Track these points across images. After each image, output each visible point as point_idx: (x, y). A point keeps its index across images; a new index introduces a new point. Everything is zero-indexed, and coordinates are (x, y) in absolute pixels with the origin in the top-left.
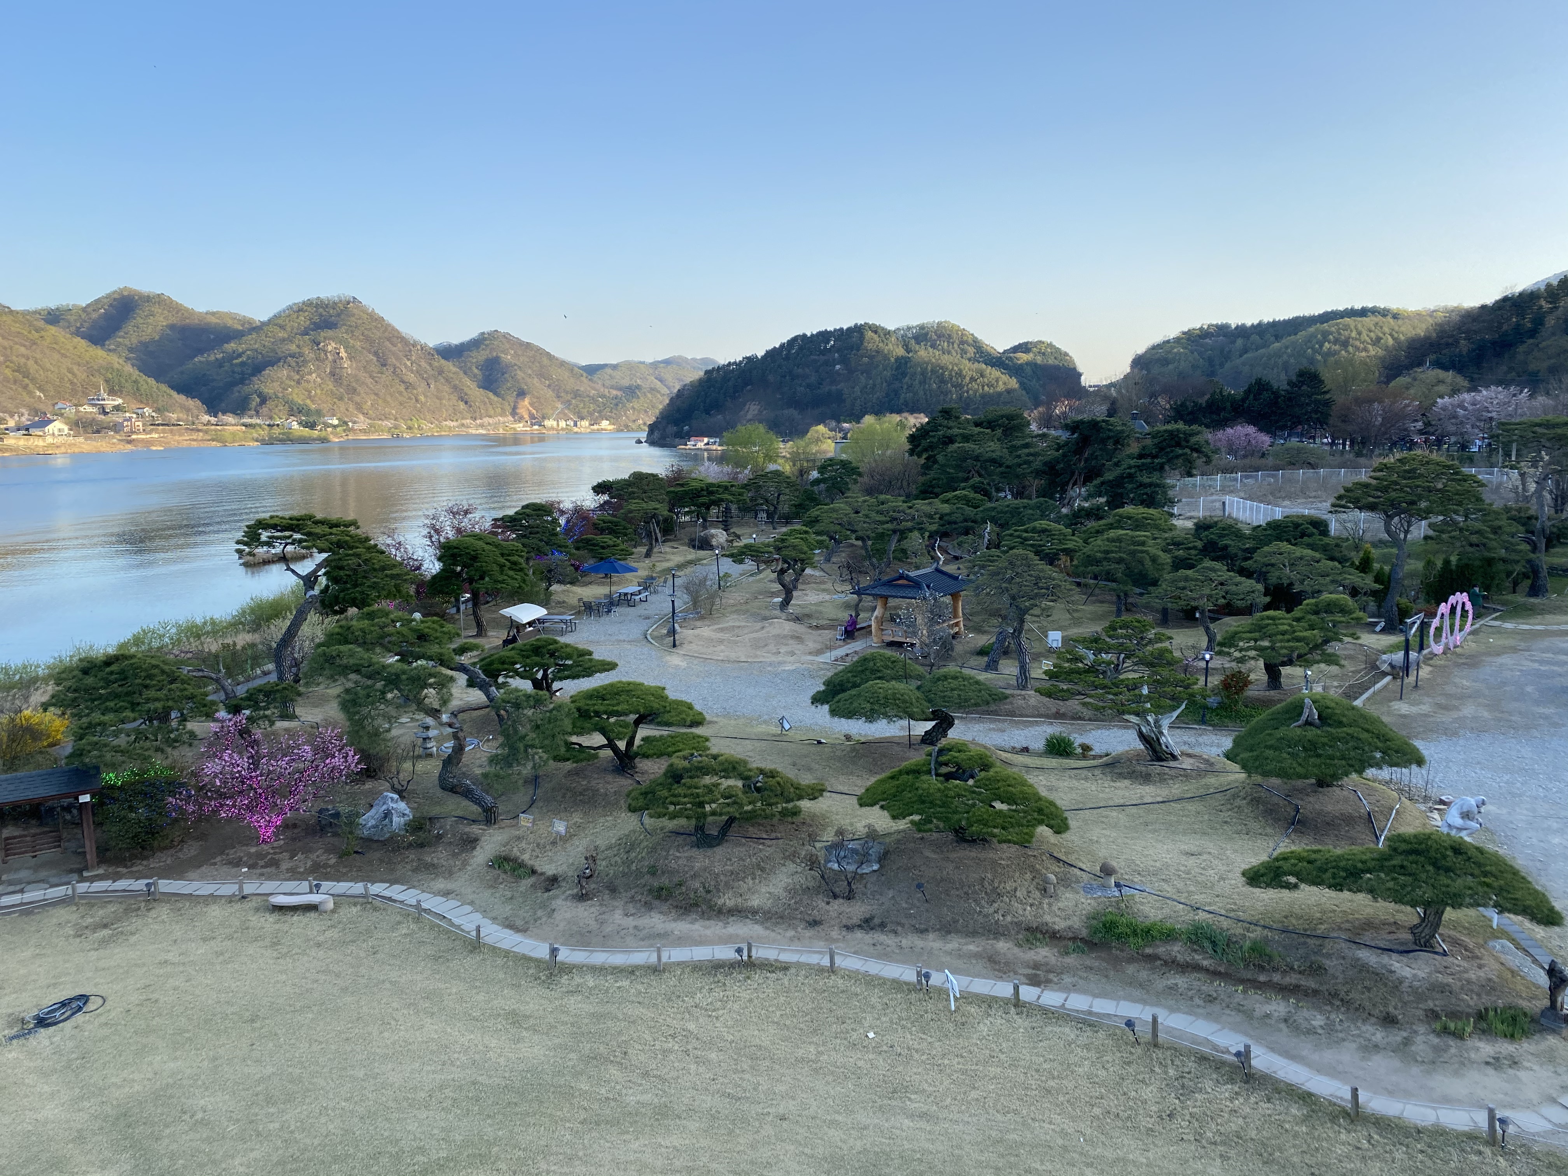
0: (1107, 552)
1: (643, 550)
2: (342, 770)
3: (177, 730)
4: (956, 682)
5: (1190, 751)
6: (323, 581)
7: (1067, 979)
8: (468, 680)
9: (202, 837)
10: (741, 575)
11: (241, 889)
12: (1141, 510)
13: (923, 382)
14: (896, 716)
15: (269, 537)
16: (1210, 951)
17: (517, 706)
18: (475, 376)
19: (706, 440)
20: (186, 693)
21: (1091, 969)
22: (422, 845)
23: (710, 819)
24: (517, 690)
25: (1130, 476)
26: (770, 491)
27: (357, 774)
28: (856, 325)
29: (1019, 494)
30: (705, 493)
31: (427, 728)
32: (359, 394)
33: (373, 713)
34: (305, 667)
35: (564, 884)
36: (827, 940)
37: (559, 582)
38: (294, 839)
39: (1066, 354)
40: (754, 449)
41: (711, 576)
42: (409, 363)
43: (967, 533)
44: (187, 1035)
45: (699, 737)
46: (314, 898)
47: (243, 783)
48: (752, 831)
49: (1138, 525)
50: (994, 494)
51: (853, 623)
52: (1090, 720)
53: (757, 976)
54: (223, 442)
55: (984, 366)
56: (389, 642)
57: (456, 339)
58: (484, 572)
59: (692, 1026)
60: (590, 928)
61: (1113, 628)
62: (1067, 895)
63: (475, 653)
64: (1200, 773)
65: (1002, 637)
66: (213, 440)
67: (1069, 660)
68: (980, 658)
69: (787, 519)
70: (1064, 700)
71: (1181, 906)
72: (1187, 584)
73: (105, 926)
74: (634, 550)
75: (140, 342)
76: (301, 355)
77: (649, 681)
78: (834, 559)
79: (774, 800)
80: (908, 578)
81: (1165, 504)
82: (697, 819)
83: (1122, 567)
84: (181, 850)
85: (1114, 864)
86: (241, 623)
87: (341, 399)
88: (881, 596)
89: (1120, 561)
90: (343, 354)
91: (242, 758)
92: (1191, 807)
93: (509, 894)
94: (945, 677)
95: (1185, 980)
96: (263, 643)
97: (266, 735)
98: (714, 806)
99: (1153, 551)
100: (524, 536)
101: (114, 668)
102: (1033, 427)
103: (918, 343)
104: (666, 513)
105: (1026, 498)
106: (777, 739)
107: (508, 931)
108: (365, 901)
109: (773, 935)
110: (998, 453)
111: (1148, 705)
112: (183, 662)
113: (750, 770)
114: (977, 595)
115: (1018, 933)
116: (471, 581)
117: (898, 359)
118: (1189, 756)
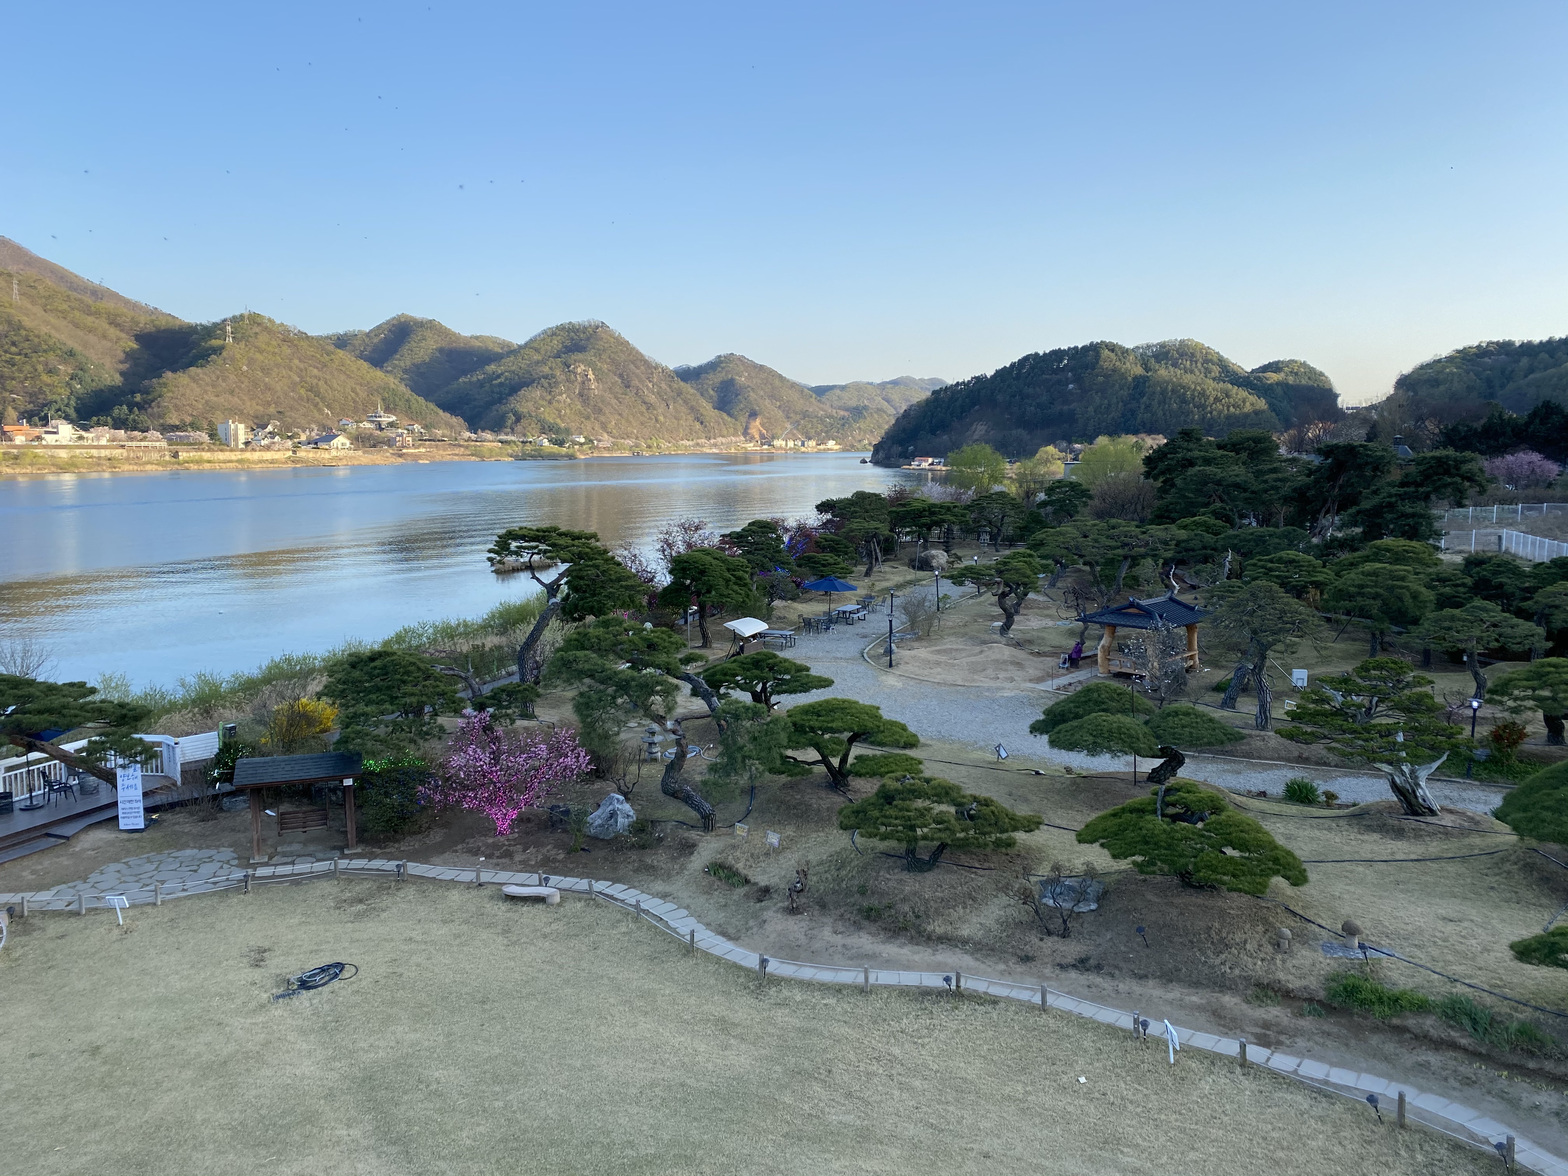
0: (1361, 586)
1: (863, 569)
2: (573, 770)
3: (429, 723)
4: (1188, 719)
5: (1451, 807)
6: (565, 589)
7: (1301, 1043)
8: (692, 690)
9: (446, 825)
10: (961, 597)
11: (478, 876)
12: (1402, 542)
13: (1163, 402)
14: (1121, 751)
15: (517, 547)
16: (1469, 1029)
17: (737, 717)
18: (711, 397)
19: (930, 460)
20: (438, 690)
21: (1329, 1034)
22: (643, 847)
23: (922, 843)
24: (737, 702)
25: (1391, 506)
26: (995, 511)
27: (587, 773)
28: (1092, 344)
29: (1264, 521)
30: (927, 513)
31: (653, 733)
32: (604, 414)
33: (603, 716)
34: (545, 669)
35: (775, 896)
36: (1039, 977)
37: (781, 598)
38: (527, 833)
39: (1322, 374)
40: (980, 470)
41: (930, 597)
42: (650, 385)
43: (1205, 561)
44: (426, 1009)
45: (912, 759)
46: (542, 891)
47: (484, 776)
48: (964, 859)
49: (1399, 558)
50: (1237, 520)
51: (1078, 650)
52: (1336, 766)
53: (966, 1007)
54: (482, 457)
55: (1230, 386)
56: (622, 650)
57: (694, 362)
58: (711, 586)
59: (896, 1051)
60: (799, 943)
61: (1365, 668)
62: (1304, 953)
63: (700, 663)
64: (1463, 832)
65: (1240, 672)
66: (473, 455)
67: (1314, 702)
68: (1216, 694)
69: (1011, 542)
70: (1307, 743)
71: (1436, 976)
72: (1454, 625)
73: (361, 901)
74: (854, 569)
75: (414, 364)
76: (553, 376)
77: (864, 700)
78: (1059, 584)
79: (988, 829)
80: (1138, 607)
81: (1430, 536)
82: (908, 842)
83: (1379, 602)
84: (428, 836)
85: (1358, 923)
86: (491, 626)
87: (588, 418)
88: (1109, 625)
89: (1376, 596)
90: (591, 376)
91: (484, 752)
92: (1452, 868)
93: (722, 901)
94: (1176, 713)
95: (1439, 1058)
96: (508, 646)
97: (507, 733)
98: (925, 830)
99: (1414, 586)
100: (749, 552)
101: (378, 663)
102: (1283, 451)
103: (1159, 362)
104: (887, 532)
105: (1273, 526)
106: (995, 766)
107: (720, 938)
108: (589, 897)
109: (982, 966)
110: (1243, 478)
111: (1404, 754)
112: (437, 661)
113: (964, 797)
114: (1217, 627)
115: (1246, 988)
116: (698, 594)
117: (1136, 378)
118: (1451, 812)
